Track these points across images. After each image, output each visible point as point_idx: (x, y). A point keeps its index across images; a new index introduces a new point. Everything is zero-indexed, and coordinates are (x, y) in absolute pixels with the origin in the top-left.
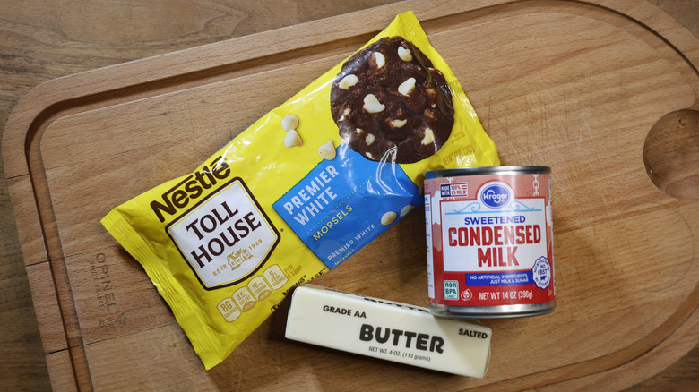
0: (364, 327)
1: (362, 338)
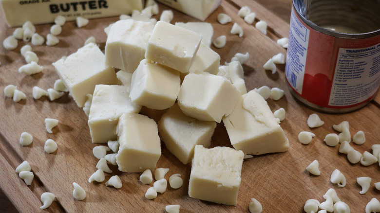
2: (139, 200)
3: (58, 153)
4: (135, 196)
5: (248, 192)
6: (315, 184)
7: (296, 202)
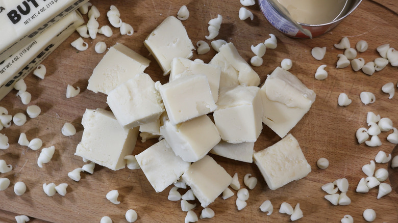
0: (9, 15)
1: (15, 22)
2: (234, 213)
3: (140, 216)
4: (229, 212)
5: (309, 152)
6: (353, 112)
7: (348, 137)
